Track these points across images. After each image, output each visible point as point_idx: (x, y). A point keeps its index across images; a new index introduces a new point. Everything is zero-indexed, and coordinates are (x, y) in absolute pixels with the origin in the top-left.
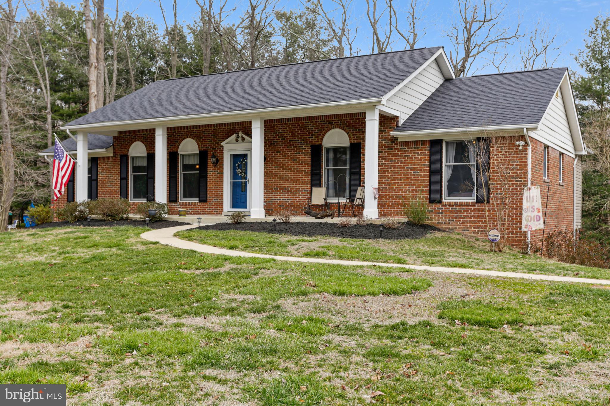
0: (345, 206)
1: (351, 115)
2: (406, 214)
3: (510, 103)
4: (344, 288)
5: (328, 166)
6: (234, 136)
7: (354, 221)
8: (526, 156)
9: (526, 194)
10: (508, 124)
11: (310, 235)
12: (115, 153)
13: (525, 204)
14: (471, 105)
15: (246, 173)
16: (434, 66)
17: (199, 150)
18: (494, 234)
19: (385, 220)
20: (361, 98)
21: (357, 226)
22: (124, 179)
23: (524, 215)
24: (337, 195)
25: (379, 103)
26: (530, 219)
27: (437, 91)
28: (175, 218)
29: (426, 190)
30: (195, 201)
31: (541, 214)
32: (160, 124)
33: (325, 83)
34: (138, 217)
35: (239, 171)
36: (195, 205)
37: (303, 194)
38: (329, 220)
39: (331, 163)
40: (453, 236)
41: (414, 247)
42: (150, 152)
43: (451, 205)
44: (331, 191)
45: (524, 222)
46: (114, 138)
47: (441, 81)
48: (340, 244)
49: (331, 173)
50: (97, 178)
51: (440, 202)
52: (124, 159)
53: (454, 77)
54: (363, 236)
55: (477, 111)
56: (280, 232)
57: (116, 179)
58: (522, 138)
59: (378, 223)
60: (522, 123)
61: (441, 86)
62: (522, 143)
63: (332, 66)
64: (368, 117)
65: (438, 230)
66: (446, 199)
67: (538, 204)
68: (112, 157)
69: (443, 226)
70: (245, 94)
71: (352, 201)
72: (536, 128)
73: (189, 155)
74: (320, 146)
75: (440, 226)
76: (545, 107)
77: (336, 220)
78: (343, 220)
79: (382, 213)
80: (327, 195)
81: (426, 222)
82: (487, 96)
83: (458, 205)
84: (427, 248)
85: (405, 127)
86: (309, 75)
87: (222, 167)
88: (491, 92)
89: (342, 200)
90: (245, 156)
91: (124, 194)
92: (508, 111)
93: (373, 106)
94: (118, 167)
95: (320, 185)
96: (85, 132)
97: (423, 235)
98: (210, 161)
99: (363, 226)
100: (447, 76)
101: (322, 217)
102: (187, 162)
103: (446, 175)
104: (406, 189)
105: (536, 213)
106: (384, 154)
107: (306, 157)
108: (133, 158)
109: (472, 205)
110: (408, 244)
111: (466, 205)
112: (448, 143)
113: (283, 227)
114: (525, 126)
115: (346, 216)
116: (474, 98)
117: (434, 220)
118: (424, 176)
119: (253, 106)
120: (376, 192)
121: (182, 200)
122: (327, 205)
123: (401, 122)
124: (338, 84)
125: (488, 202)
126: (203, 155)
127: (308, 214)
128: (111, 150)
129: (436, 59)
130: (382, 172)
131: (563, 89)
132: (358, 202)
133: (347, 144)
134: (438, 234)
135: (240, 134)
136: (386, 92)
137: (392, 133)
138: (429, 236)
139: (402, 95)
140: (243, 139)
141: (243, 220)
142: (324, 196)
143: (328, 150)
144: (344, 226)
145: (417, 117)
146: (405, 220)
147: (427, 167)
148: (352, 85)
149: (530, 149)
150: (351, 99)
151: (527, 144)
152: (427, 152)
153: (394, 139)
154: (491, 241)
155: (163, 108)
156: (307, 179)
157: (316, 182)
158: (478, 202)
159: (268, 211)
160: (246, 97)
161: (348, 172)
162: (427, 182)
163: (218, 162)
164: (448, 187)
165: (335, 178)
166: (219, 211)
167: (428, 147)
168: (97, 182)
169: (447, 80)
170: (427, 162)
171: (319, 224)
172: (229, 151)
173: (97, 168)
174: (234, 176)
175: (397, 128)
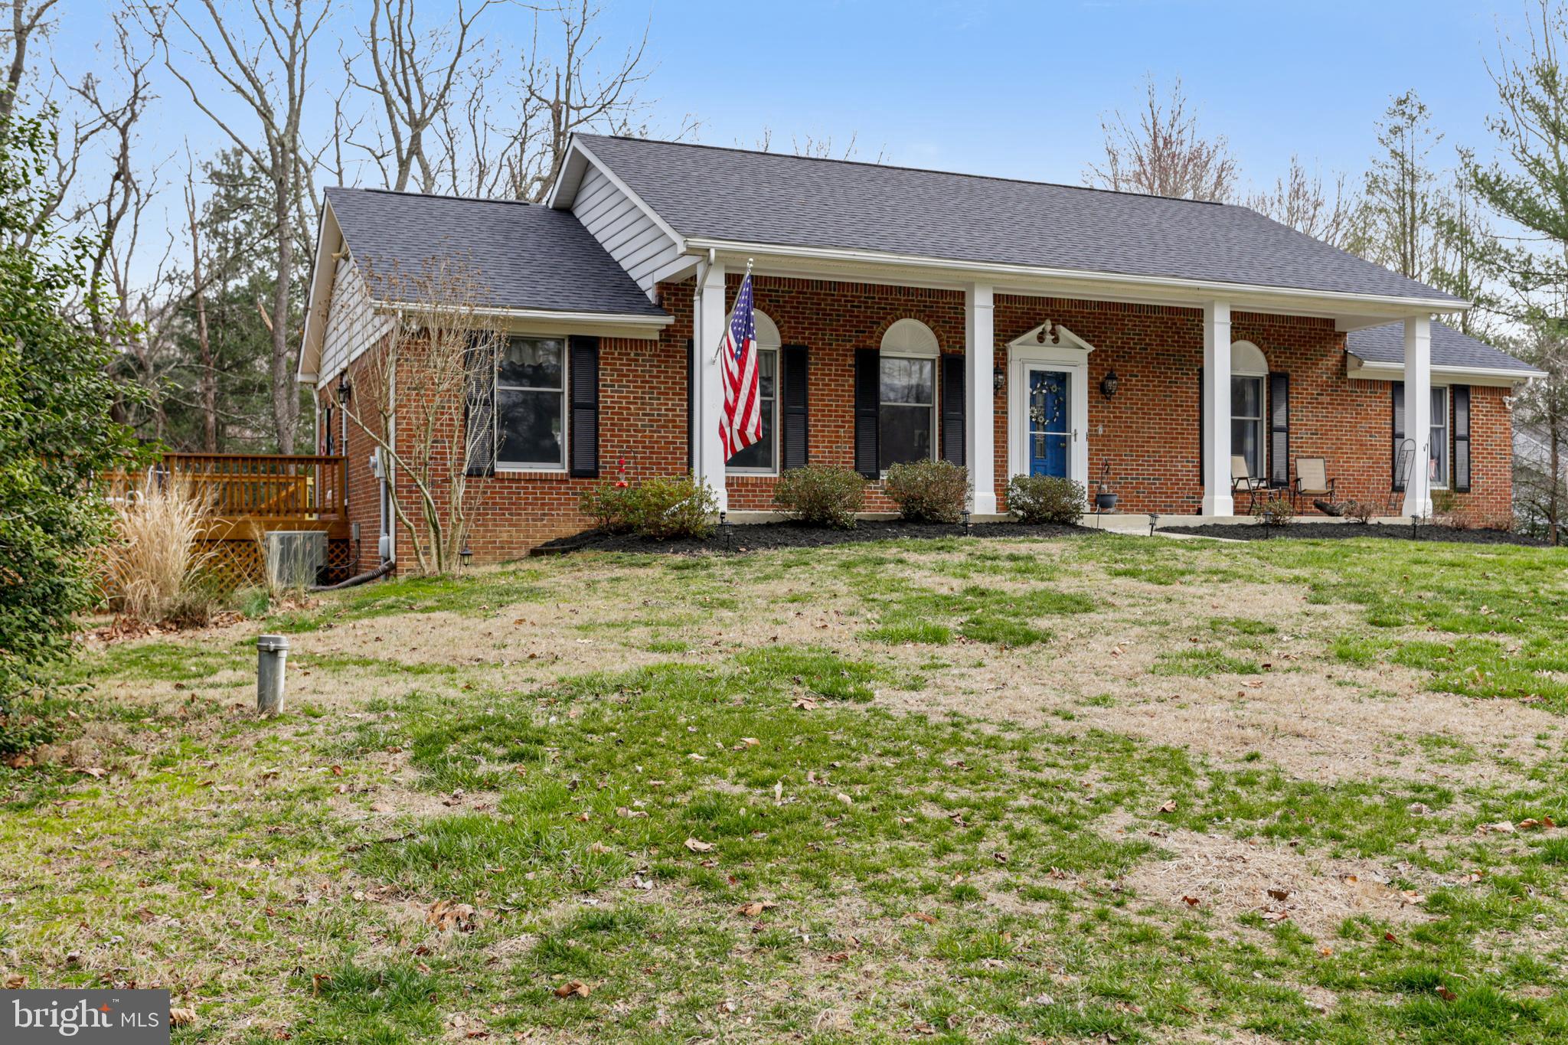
1: (1271, 317)
8: (1508, 420)
17: (942, 351)
29: (1388, 467)
32: (985, 279)
35: (1032, 410)
37: (1184, 468)
42: (793, 341)
50: (597, 401)
57: (673, 407)
58: (1507, 390)
68: (653, 342)
94: (678, 372)
104: (1359, 466)
107: (1190, 391)
125: (1468, 491)
133: (1263, 373)
135: (1049, 326)
140: (1055, 338)
152: (1389, 403)
153: (1341, 374)
156: (1193, 437)
162: (1388, 453)
167: (1389, 392)
168: (597, 414)
170: (1389, 419)
172: (1026, 360)
173: (597, 370)
175: (1347, 354)
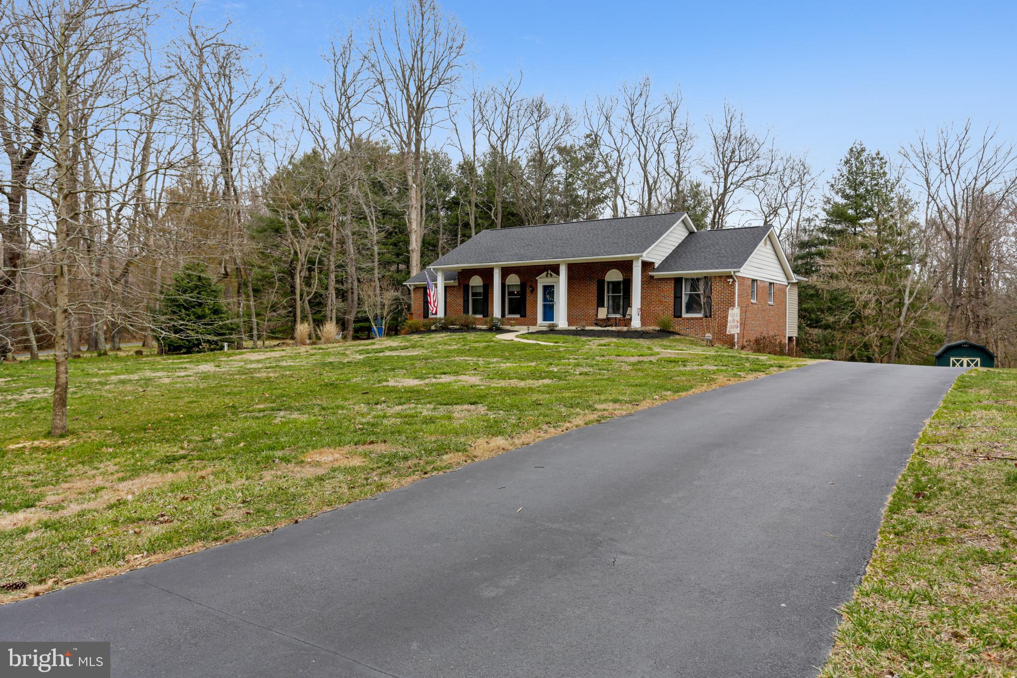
0: (620, 320)
1: (624, 262)
2: (659, 325)
3: (728, 253)
4: (620, 353)
5: (608, 293)
6: (545, 273)
7: (625, 329)
8: (734, 288)
9: (730, 312)
10: (722, 268)
11: (598, 337)
12: (459, 283)
13: (730, 318)
14: (703, 254)
15: (553, 298)
16: (682, 225)
17: (521, 282)
18: (709, 336)
19: (644, 328)
20: (630, 253)
21: (628, 331)
22: (466, 301)
23: (729, 324)
24: (614, 313)
25: (641, 256)
26: (732, 327)
27: (683, 242)
28: (508, 327)
29: (672, 309)
30: (518, 316)
31: (739, 324)
32: (497, 266)
33: (607, 239)
34: (484, 327)
35: (548, 297)
36: (517, 319)
37: (592, 312)
38: (610, 328)
39: (610, 292)
40: (687, 338)
41: (661, 343)
42: (489, 283)
43: (687, 319)
44: (611, 310)
45: (728, 329)
46: (459, 272)
47: (686, 234)
48: (617, 341)
49: (610, 298)
50: (446, 301)
51: (680, 317)
52: (466, 288)
53: (696, 231)
54: (631, 337)
55: (705, 258)
56: (580, 335)
57: (460, 301)
58: (731, 277)
59: (640, 330)
60: (731, 268)
61: (686, 238)
62: (731, 280)
63: (611, 225)
64: (635, 264)
65: (679, 334)
66: (685, 315)
67: (738, 318)
68: (458, 285)
69: (683, 332)
70: (553, 245)
71: (624, 316)
72: (739, 272)
73: (513, 285)
74: (604, 280)
75: (680, 332)
76: (748, 257)
77: (614, 328)
78: (619, 328)
79: (643, 324)
80: (608, 313)
81: (671, 329)
82: (714, 247)
83: (692, 319)
84: (668, 344)
85: (658, 269)
86: (596, 232)
87: (537, 293)
88: (718, 244)
89: (618, 316)
90: (553, 286)
91: (466, 311)
92: (725, 259)
93: (638, 258)
94: (461, 293)
95: (603, 306)
96: (443, 270)
97: (667, 337)
98: (528, 290)
99: (631, 332)
100: (692, 231)
101: (605, 327)
102: (511, 290)
103: (685, 300)
104: (659, 309)
105: (736, 323)
106: (645, 286)
107: (594, 288)
108: (472, 287)
109: (701, 319)
110: (656, 341)
111: (697, 319)
112: (686, 280)
113: (582, 332)
114: (732, 270)
115: (620, 326)
116: (706, 248)
117: (677, 329)
118: (670, 301)
119: (561, 256)
120: (639, 311)
121: (508, 316)
122: (608, 319)
123: (656, 266)
124: (616, 241)
125: (711, 317)
126: (523, 286)
127: (597, 325)
128: (457, 281)
129: (683, 221)
130: (643, 298)
131: (771, 236)
132: (628, 317)
133: (621, 279)
134: (678, 337)
135: (549, 272)
136: (646, 248)
137: (650, 273)
138: (671, 338)
139: (658, 248)
140: (551, 275)
141: (556, 329)
142: (606, 313)
143: (609, 283)
144: (619, 332)
145: (667, 262)
146: (658, 328)
147: (672, 295)
148: (624, 242)
149: (737, 284)
150: (624, 254)
151: (734, 281)
152: (673, 285)
153: (652, 277)
154: (707, 340)
155: (497, 254)
156: (595, 302)
157: (601, 304)
158: (706, 317)
159: (570, 322)
160: (554, 248)
161: (622, 298)
162: (672, 304)
163: (534, 290)
164: (686, 307)
165: (613, 302)
166: (534, 323)
167: (673, 282)
168: (446, 303)
169: (691, 233)
170: (673, 292)
171: (604, 331)
172: (541, 283)
173: (446, 293)
174: (545, 299)
175: (654, 270)
